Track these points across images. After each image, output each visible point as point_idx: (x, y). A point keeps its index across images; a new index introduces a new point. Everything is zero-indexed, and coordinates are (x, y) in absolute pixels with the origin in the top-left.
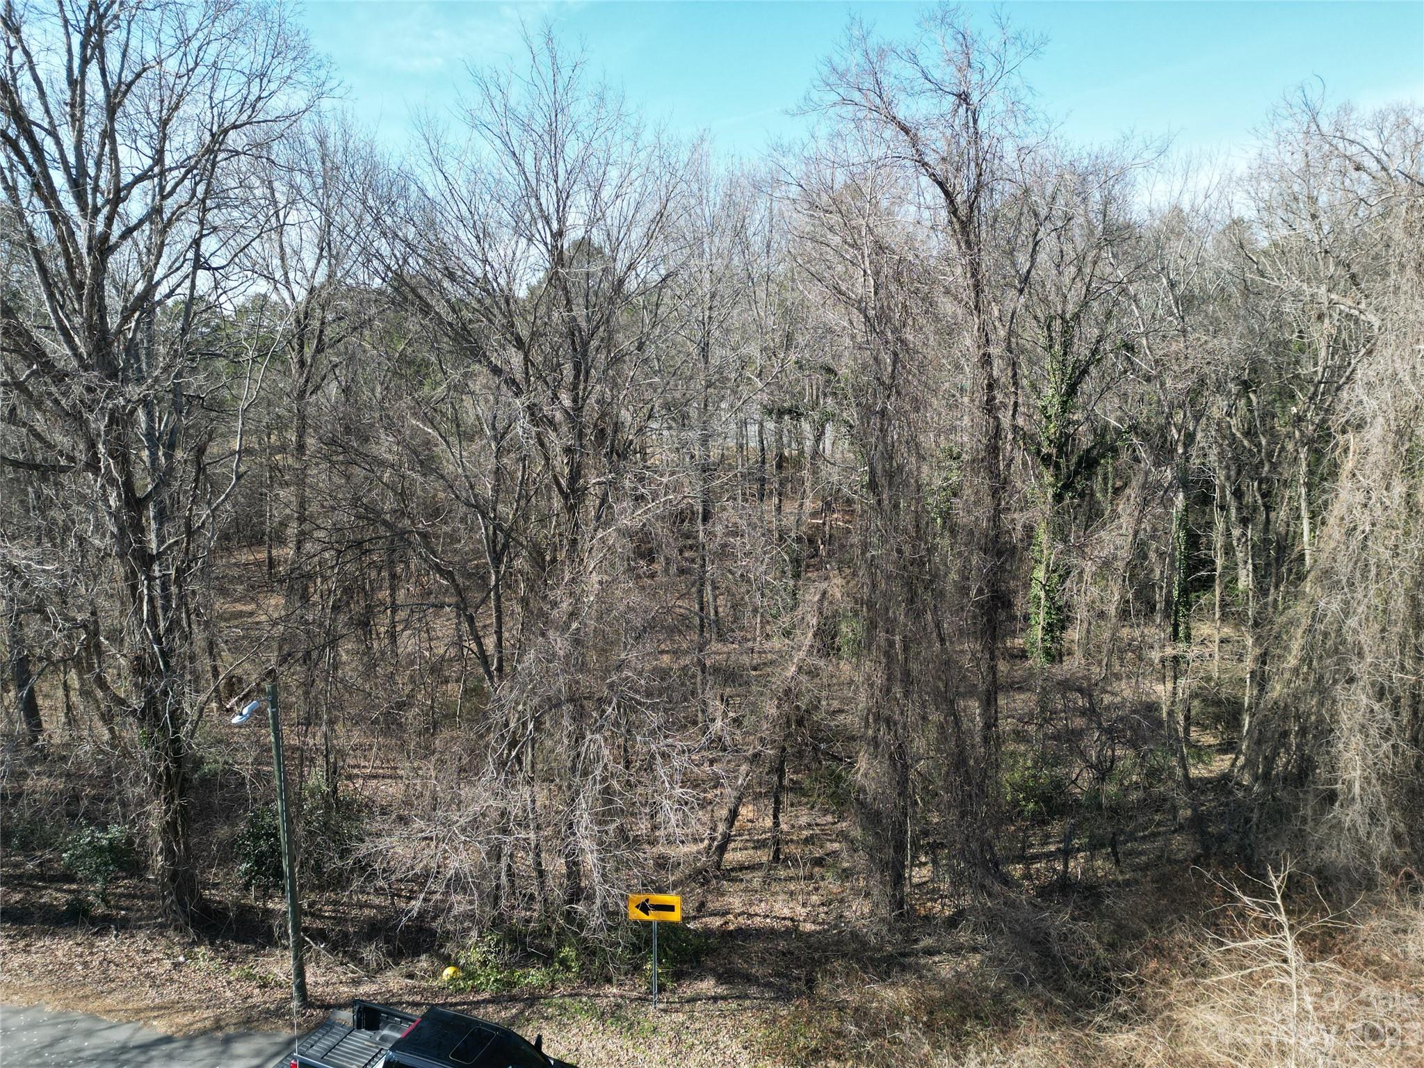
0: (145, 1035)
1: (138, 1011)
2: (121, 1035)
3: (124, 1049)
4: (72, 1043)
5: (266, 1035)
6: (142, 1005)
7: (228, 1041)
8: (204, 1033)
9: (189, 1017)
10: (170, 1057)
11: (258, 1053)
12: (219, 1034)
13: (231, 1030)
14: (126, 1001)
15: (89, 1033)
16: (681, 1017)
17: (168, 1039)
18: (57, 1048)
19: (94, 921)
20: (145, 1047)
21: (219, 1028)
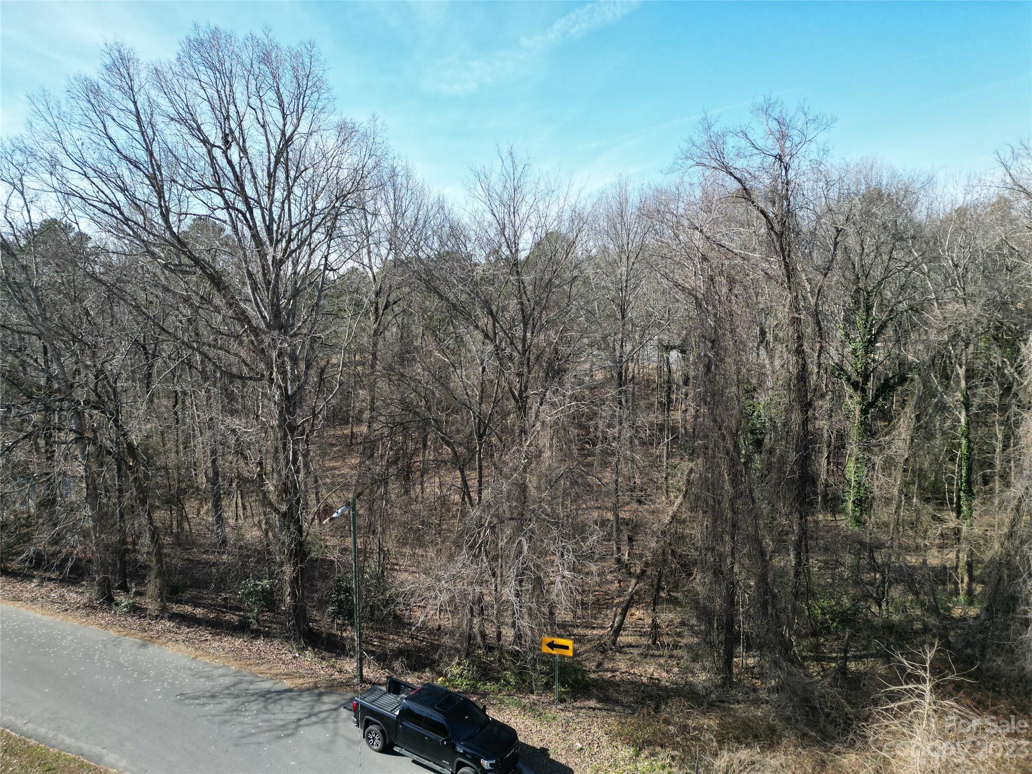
0: (280, 687)
1: (276, 675)
2: (267, 685)
3: (269, 692)
4: (244, 686)
5: (341, 694)
6: (278, 672)
7: (320, 695)
8: (308, 689)
9: (301, 681)
10: (291, 699)
11: (335, 703)
12: (317, 691)
13: (323, 690)
14: (270, 669)
15: (252, 682)
16: (571, 714)
17: (290, 690)
18: (237, 687)
19: (252, 632)
20: (279, 692)
21: (317, 688)
